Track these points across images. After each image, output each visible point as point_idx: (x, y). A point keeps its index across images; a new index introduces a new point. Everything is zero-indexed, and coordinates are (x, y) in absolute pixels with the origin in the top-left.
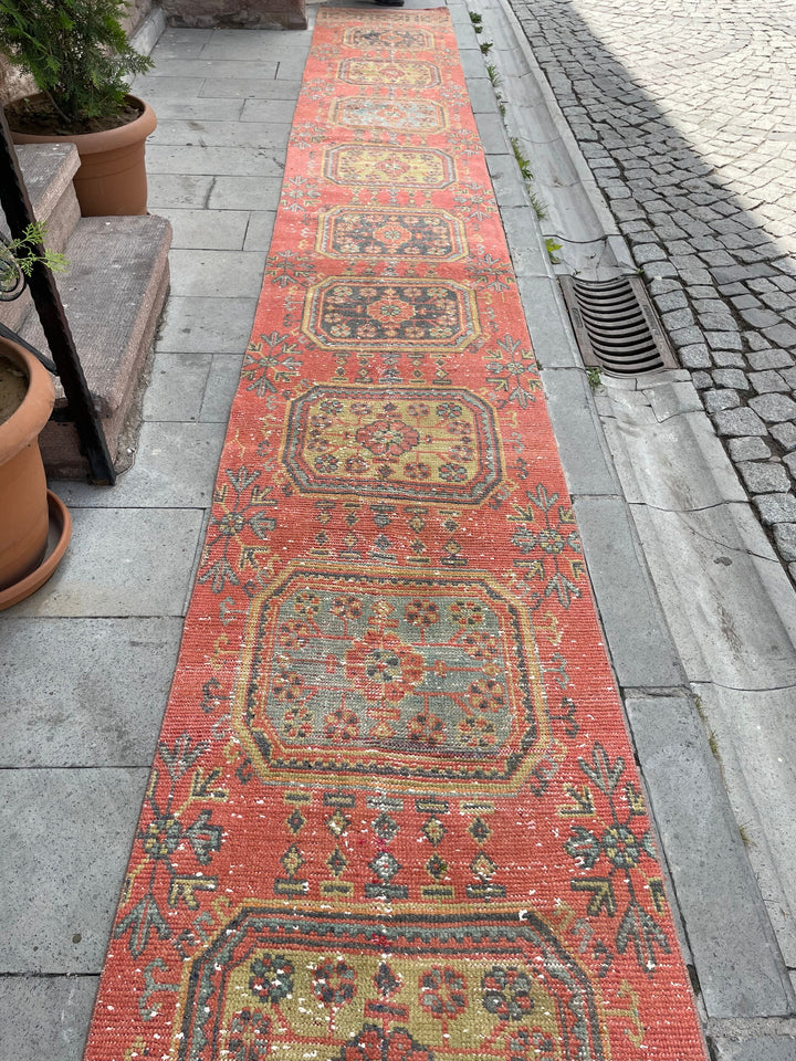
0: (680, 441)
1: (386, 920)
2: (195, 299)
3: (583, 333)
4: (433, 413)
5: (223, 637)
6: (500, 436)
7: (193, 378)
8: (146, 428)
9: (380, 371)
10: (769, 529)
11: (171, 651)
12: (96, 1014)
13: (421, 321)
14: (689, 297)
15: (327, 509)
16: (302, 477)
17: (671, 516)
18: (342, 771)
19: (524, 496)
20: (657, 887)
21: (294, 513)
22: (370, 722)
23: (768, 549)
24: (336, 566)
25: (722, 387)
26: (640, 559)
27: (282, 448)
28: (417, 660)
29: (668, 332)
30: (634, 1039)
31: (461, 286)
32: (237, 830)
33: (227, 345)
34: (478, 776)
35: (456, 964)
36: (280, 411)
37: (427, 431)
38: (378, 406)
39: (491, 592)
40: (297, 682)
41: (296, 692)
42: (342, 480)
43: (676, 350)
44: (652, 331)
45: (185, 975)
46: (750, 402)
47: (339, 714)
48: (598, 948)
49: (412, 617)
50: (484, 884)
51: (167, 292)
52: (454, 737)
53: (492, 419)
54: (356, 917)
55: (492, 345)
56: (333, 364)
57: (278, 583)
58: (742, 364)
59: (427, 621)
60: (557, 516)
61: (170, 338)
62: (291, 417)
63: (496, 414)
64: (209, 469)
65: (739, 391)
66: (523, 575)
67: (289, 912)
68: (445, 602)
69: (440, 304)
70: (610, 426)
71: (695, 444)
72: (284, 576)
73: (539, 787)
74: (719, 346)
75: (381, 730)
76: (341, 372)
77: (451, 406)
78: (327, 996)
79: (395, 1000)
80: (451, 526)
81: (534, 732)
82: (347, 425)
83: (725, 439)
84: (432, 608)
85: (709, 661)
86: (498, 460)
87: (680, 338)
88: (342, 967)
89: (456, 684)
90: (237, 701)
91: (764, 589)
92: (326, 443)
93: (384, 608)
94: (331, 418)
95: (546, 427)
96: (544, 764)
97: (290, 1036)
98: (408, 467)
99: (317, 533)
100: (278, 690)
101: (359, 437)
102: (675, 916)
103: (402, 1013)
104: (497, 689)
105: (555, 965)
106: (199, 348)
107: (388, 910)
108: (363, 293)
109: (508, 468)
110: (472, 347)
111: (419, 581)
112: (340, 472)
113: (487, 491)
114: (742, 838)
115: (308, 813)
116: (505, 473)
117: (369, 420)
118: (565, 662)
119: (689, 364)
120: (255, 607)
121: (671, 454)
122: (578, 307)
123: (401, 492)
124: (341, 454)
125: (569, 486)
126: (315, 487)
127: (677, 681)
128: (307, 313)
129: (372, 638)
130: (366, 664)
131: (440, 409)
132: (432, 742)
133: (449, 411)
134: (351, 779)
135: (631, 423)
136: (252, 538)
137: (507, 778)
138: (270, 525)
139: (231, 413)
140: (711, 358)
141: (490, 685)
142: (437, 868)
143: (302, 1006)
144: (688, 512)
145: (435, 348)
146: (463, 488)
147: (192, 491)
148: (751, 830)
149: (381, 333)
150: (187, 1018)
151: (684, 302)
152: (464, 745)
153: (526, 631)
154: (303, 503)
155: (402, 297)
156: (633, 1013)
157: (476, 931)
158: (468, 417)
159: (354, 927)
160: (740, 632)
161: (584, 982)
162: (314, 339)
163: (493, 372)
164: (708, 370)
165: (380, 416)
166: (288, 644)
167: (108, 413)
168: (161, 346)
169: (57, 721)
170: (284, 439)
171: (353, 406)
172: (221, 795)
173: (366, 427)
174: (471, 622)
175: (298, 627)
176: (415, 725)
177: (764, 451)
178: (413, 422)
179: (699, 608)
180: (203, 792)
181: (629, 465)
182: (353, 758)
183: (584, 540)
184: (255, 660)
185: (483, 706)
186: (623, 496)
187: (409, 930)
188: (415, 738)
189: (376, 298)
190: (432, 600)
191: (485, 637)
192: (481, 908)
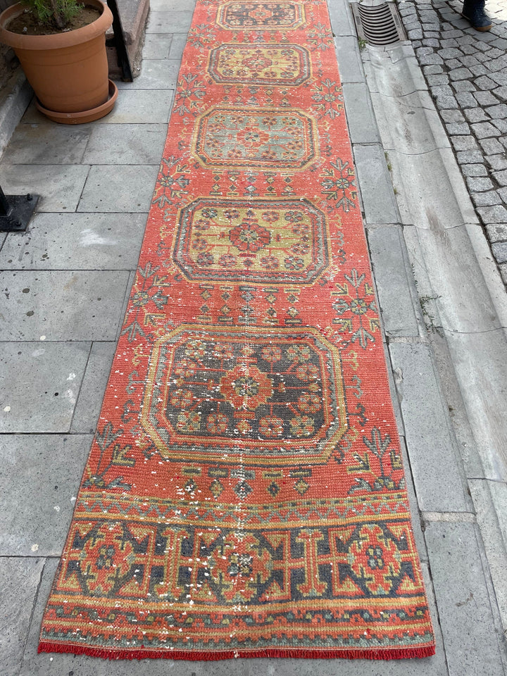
0: (401, 70)
1: (251, 201)
2: (163, 12)
3: (360, 27)
4: (279, 54)
5: (185, 129)
6: (311, 61)
7: (164, 43)
8: (144, 62)
9: (254, 37)
10: (434, 99)
11: (164, 134)
12: (149, 221)
13: (275, 18)
14: (417, 9)
15: (229, 89)
16: (217, 77)
17: (392, 99)
18: (236, 165)
19: (319, 83)
20: (354, 193)
21: (214, 90)
22: (246, 153)
23: (433, 106)
24: (233, 107)
25: (426, 46)
26: (370, 104)
27: (207, 67)
28: (266, 135)
29: (404, 25)
30: (338, 227)
31: (297, 3)
32: (194, 180)
33: (180, 30)
34: (289, 167)
35: (276, 211)
36: (206, 53)
37: (276, 60)
38: (253, 52)
39: (300, 115)
40: (217, 142)
41: (216, 144)
42: (235, 78)
43: (406, 32)
44: (396, 26)
45: (179, 212)
46: (438, 52)
47: (234, 151)
48: (329, 207)
49: (265, 123)
50: (288, 192)
51: (147, 10)
52: (280, 156)
53: (308, 55)
54: (240, 200)
55: (311, 27)
56: (231, 36)
57: (207, 113)
58: (438, 36)
59: (271, 124)
60: (335, 89)
61: (152, 27)
62: (211, 56)
63: (310, 53)
64: (174, 75)
65: (433, 48)
66: (316, 109)
67: (215, 199)
68: (280, 118)
69: (286, 11)
70: (367, 64)
71: (408, 69)
72: (210, 110)
73: (313, 169)
74: (428, 29)
75: (250, 155)
76: (235, 39)
77: (289, 51)
78: (229, 217)
79: (254, 218)
80: (285, 93)
81: (313, 155)
82: (238, 59)
83: (422, 67)
84: (274, 120)
85: (396, 144)
86: (309, 70)
87: (409, 27)
88: (235, 211)
89: (282, 142)
90: (193, 148)
91: (426, 120)
92: (228, 65)
93: (253, 120)
94: (230, 56)
95: (333, 57)
96: (316, 164)
97: (216, 225)
98: (266, 73)
99: (224, 97)
100: (208, 144)
101: (243, 63)
102: (360, 201)
103: (256, 220)
104: (300, 143)
105: (312, 211)
106: (166, 31)
107: (251, 199)
108: (247, 7)
109: (314, 73)
110: (301, 28)
111: (269, 112)
112: (234, 75)
113: (303, 81)
114: (395, 193)
115: (222, 176)
116: (312, 75)
117: (248, 57)
118: (329, 136)
119: (412, 38)
120: (198, 120)
121: (395, 76)
122: (359, 16)
123: (262, 82)
124: (235, 69)
125: (341, 80)
126: (223, 81)
127: (377, 140)
128: (219, 16)
130: (245, 137)
131: (283, 52)
132: (271, 158)
133: (286, 53)
134: (238, 168)
135: (379, 64)
136: (195, 98)
137: (301, 167)
138: (203, 94)
139: (184, 54)
140: (423, 34)
141: (297, 142)
143: (220, 219)
144: (399, 96)
145: (283, 28)
146: (292, 80)
147: (168, 84)
148: (399, 189)
149: (255, 23)
150: (180, 221)
151: (414, 11)
152: (284, 159)
153: (314, 127)
154: (218, 87)
155: (267, 8)
156: (339, 221)
157: (284, 203)
158: (296, 54)
159: (240, 202)
160: (413, 137)
161: (322, 214)
162: (222, 26)
163: (310, 37)
164: (421, 40)
165: (253, 55)
166: (213, 131)
167: (131, 42)
168: (147, 31)
169: (122, 152)
170: (208, 64)
171: (241, 51)
172: (188, 171)
173: (247, 59)
174: (291, 124)
175: (216, 126)
176: (264, 154)
177: (441, 70)
178: (270, 57)
179: (396, 129)
180: (181, 170)
181: (374, 78)
182: (239, 162)
183: (345, 97)
184: (199, 136)
185: (293, 148)
186: (367, 84)
187: (259, 203)
188: (264, 157)
189: (253, 9)
190: (274, 117)
191: (296, 128)
192: (286, 198)
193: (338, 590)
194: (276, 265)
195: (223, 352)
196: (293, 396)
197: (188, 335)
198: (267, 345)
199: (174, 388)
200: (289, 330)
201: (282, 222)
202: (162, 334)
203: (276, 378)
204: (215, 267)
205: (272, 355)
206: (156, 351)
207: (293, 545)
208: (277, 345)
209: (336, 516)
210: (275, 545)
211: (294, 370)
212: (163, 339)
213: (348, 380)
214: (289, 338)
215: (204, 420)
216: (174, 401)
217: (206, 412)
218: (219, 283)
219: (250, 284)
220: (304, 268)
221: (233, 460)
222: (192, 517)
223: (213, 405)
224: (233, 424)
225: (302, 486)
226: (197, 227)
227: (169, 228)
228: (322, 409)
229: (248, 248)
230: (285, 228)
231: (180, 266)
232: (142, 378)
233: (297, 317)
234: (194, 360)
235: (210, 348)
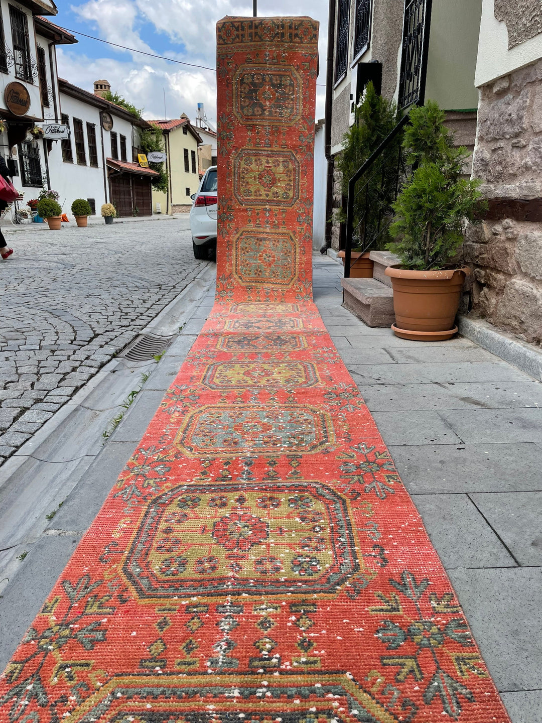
5: (303, 266)
22: (270, 244)
24: (280, 287)
28: (260, 260)
30: (228, 186)
32: (295, 221)
34: (249, 232)
35: (256, 198)
39: (241, 279)
40: (286, 254)
41: (286, 251)
47: (277, 246)
48: (231, 200)
49: (260, 271)
50: (250, 211)
52: (253, 241)
57: (293, 281)
59: (257, 270)
67: (284, 206)
68: (253, 275)
73: (237, 230)
75: (268, 242)
78: (277, 193)
79: (266, 192)
81: (236, 242)
84: (256, 274)
88: (274, 197)
89: (252, 253)
90: (298, 249)
93: (267, 274)
96: (235, 234)
97: (282, 187)
100: (290, 252)
103: (265, 190)
104: (243, 252)
105: (239, 197)
107: (267, 206)
111: (258, 282)
115: (282, 225)
120: (297, 275)
129: (270, 265)
130: (271, 259)
132: (258, 240)
134: (274, 231)
137: (243, 232)
142: (258, 214)
143: (281, 192)
150: (299, 190)
152: (251, 239)
153: (234, 268)
157: (252, 203)
159: (273, 204)
161: (235, 194)
166: (288, 264)
172: (298, 229)
174: (247, 270)
175: (287, 269)
176: (261, 243)
180: (302, 229)
182: (273, 236)
184: (295, 260)
185: (246, 248)
187: (263, 203)
188: (261, 240)
190: (255, 276)
191: (244, 266)
192: (250, 207)
193: (240, 23)
194: (256, 161)
195: (276, 112)
196: (251, 91)
197: (290, 120)
198: (260, 115)
199: (293, 94)
200: (251, 123)
201: (253, 189)
202: (299, 120)
203: (256, 100)
204: (281, 159)
205: (257, 110)
206: (301, 111)
207: (252, 37)
208: (256, 115)
209: (239, 46)
210: (257, 37)
211: (250, 103)
212: (299, 117)
213: (231, 98)
214: (251, 119)
215: (281, 81)
216: (292, 89)
217: (280, 84)
218: (279, 149)
219: (266, 149)
220: (244, 158)
221: (271, 66)
222: (282, 45)
223: (278, 88)
224: (271, 79)
225: (249, 56)
226: (291, 186)
227: (303, 185)
228: (241, 86)
229: (268, 171)
230: (252, 185)
231: (296, 159)
232: (304, 98)
233: (248, 130)
234: (286, 107)
235: (281, 114)
